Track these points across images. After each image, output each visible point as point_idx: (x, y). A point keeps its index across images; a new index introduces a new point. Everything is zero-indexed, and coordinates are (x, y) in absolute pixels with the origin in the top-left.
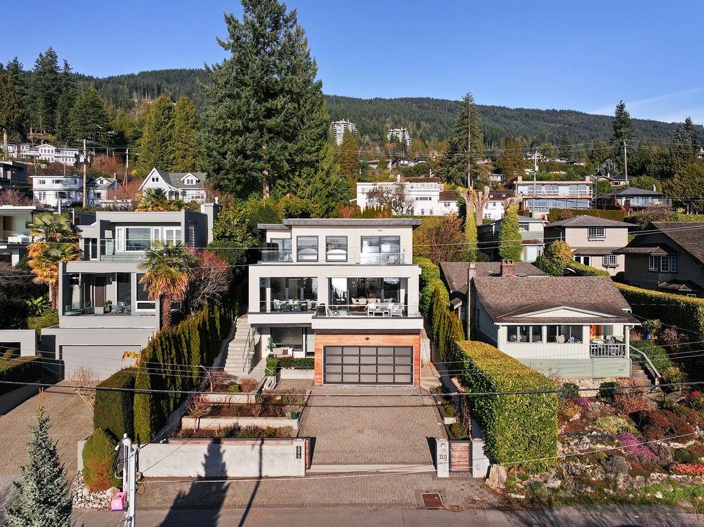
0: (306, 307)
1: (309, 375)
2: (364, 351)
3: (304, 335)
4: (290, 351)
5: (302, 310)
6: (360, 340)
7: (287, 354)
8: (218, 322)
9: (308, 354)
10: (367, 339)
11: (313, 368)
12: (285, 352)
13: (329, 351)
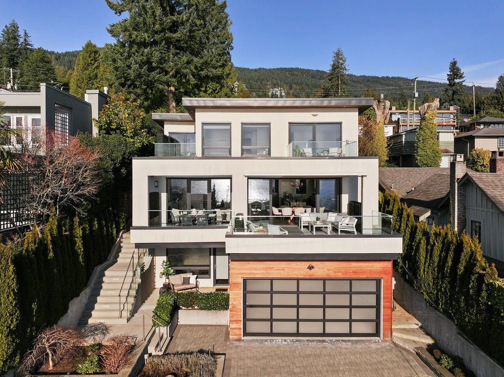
0: (215, 218)
1: (221, 318)
2: (304, 286)
3: (212, 257)
4: (193, 279)
5: (210, 223)
6: (299, 269)
7: (189, 283)
8: (79, 243)
9: (217, 282)
10: (311, 268)
11: (227, 309)
12: (186, 281)
13: (251, 287)
